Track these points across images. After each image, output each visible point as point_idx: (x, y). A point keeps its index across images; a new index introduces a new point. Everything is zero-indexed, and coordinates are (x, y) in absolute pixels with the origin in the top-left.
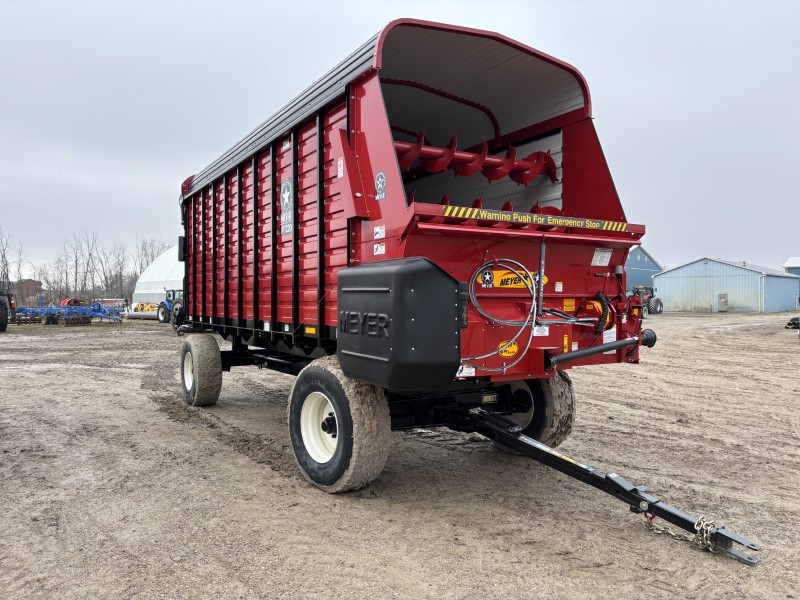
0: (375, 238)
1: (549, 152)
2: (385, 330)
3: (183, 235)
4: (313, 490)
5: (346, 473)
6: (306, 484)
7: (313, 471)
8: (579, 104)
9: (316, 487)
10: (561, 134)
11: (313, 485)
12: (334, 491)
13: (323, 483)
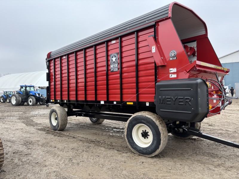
0: (170, 72)
1: (194, 47)
2: (189, 102)
3: (48, 72)
4: (140, 157)
5: (157, 150)
6: (137, 155)
7: (140, 150)
8: (203, 33)
9: (141, 156)
10: (196, 42)
11: (140, 155)
12: (151, 156)
13: (147, 154)
